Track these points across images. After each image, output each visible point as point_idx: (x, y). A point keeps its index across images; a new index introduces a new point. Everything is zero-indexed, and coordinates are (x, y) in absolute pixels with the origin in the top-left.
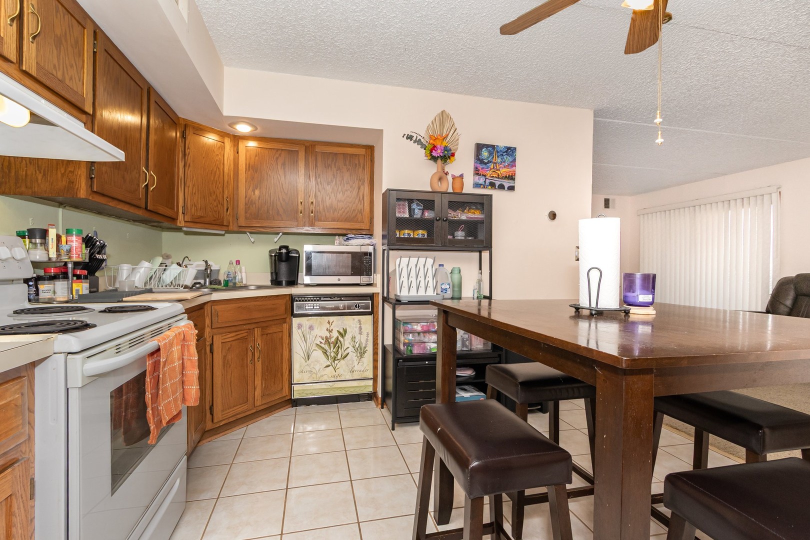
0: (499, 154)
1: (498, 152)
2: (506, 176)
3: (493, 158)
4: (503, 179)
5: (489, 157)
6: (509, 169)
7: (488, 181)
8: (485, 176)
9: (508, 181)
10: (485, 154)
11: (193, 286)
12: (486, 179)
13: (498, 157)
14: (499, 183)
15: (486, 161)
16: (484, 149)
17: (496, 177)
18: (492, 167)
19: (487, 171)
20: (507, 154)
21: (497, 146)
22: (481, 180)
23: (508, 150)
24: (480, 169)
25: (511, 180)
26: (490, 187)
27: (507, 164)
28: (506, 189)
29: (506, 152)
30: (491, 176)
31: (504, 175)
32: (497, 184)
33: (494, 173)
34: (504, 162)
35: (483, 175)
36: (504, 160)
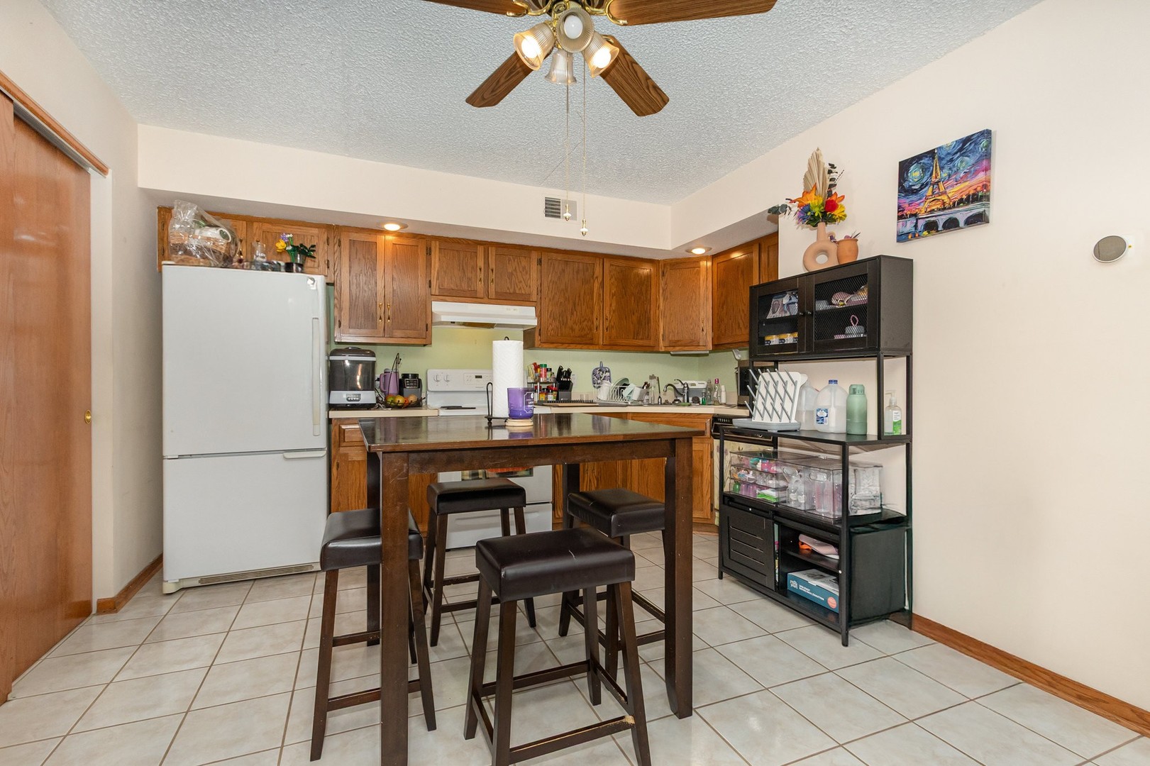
0: (944, 162)
1: (940, 159)
2: (962, 199)
3: (931, 174)
4: (954, 206)
5: (922, 178)
6: (967, 183)
7: (921, 223)
8: (915, 215)
9: (967, 207)
10: (915, 174)
11: (673, 402)
12: (917, 220)
13: (942, 168)
14: (945, 218)
15: (916, 187)
16: (912, 168)
17: (940, 210)
18: (930, 193)
19: (919, 204)
20: (961, 155)
21: (940, 148)
22: (909, 226)
23: (964, 145)
24: (906, 205)
25: (972, 202)
26: (925, 233)
27: (962, 175)
28: (962, 224)
29: (960, 150)
30: (929, 210)
31: (957, 197)
32: (941, 221)
33: (934, 203)
34: (956, 172)
35: (912, 215)
36: (955, 169)
